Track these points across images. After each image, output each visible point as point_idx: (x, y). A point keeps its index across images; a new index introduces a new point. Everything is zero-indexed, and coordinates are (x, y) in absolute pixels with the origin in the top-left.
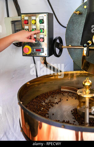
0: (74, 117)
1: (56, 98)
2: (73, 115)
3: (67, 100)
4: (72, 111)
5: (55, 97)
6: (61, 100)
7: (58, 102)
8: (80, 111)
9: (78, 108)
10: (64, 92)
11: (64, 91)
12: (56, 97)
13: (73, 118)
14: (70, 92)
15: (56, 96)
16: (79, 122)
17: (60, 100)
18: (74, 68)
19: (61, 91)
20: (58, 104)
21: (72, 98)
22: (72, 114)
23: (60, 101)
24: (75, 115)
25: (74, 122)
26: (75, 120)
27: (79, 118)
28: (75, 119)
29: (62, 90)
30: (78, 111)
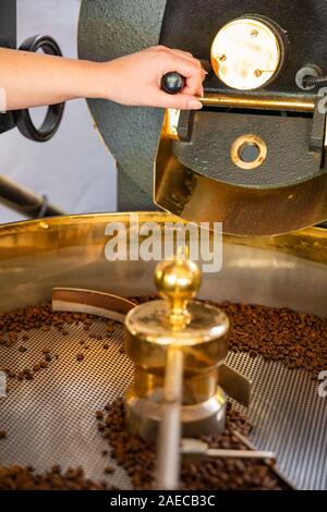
0: (110, 444)
1: (23, 350)
2: (107, 437)
3: (80, 358)
4: (99, 417)
5: (20, 343)
6: (48, 359)
7: (35, 370)
8: (138, 418)
9: (132, 401)
10: (69, 319)
11: (69, 313)
12: (26, 345)
13: (105, 453)
14: (96, 317)
15: (25, 338)
16: (131, 475)
17: (42, 358)
18: (119, 198)
19: (50, 312)
20: (30, 378)
21: (106, 347)
22: (101, 429)
23: (43, 366)
24: (113, 435)
25: (109, 472)
26: (113, 465)
27: (136, 452)
28: (114, 456)
29: (57, 305)
30: (128, 415)
